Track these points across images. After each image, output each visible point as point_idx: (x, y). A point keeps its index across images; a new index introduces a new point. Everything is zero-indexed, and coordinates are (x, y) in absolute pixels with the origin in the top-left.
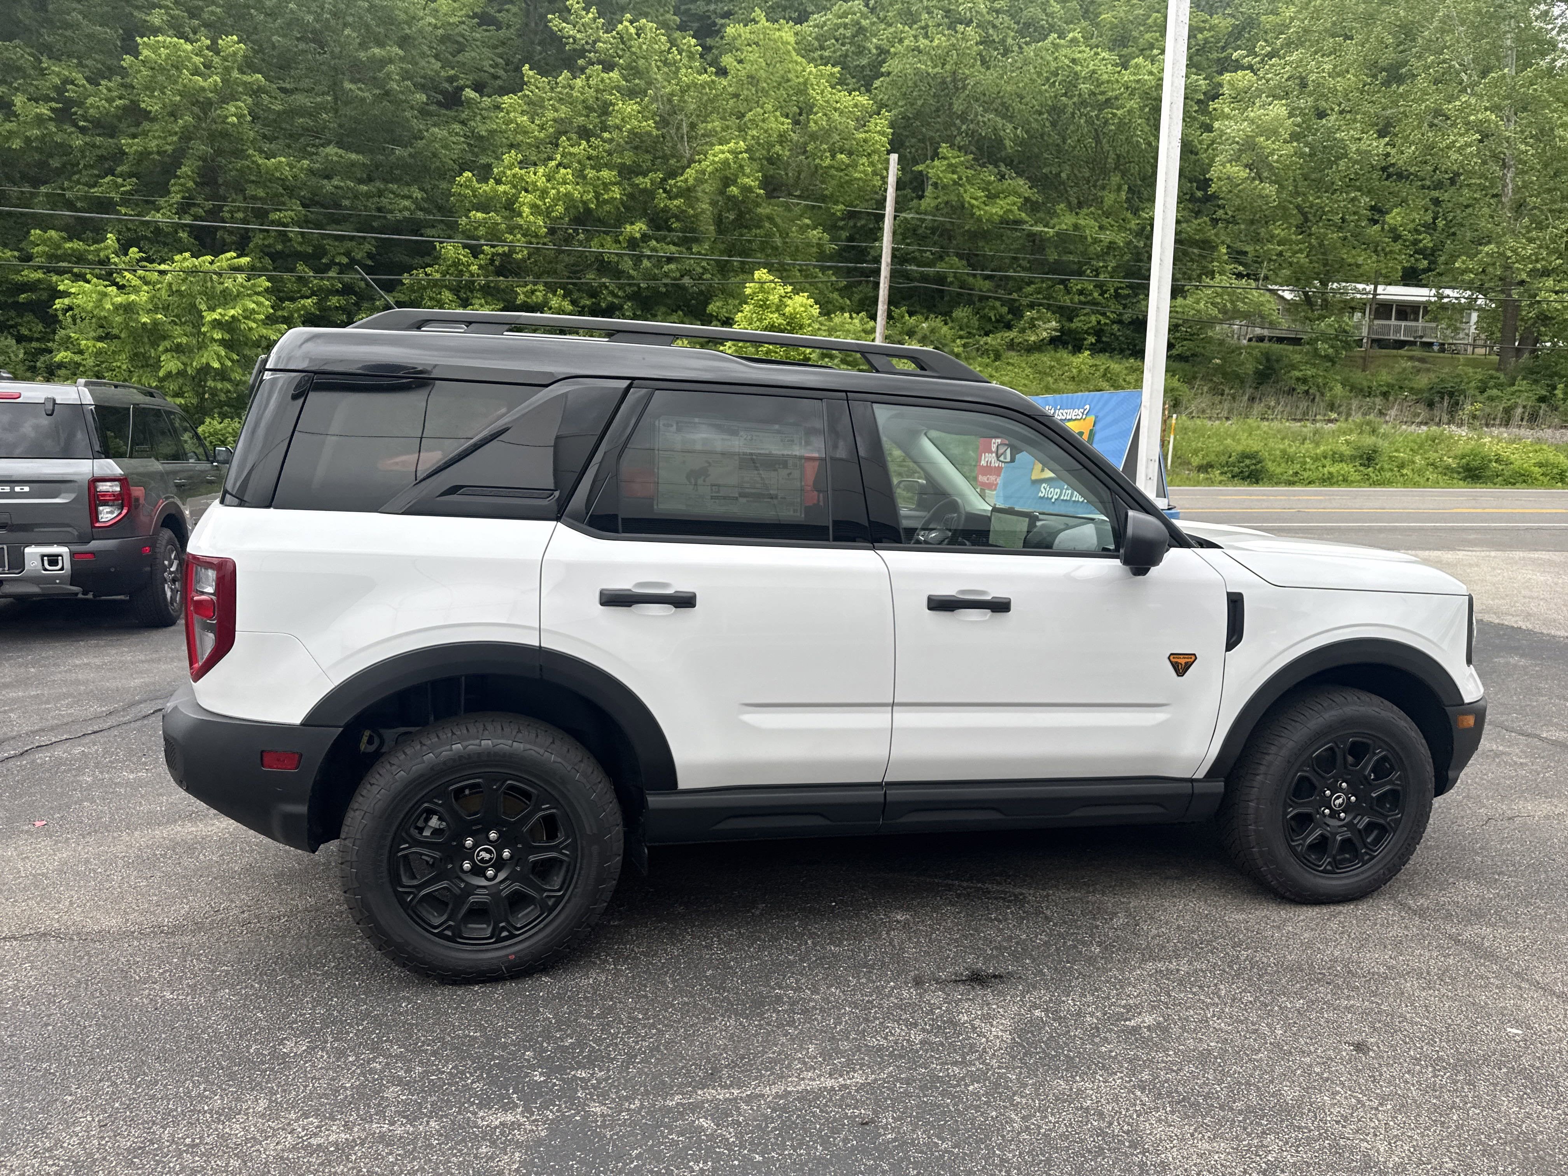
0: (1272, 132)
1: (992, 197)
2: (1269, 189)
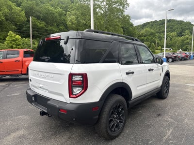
0: (73, 19)
1: (40, 24)
2: (74, 26)
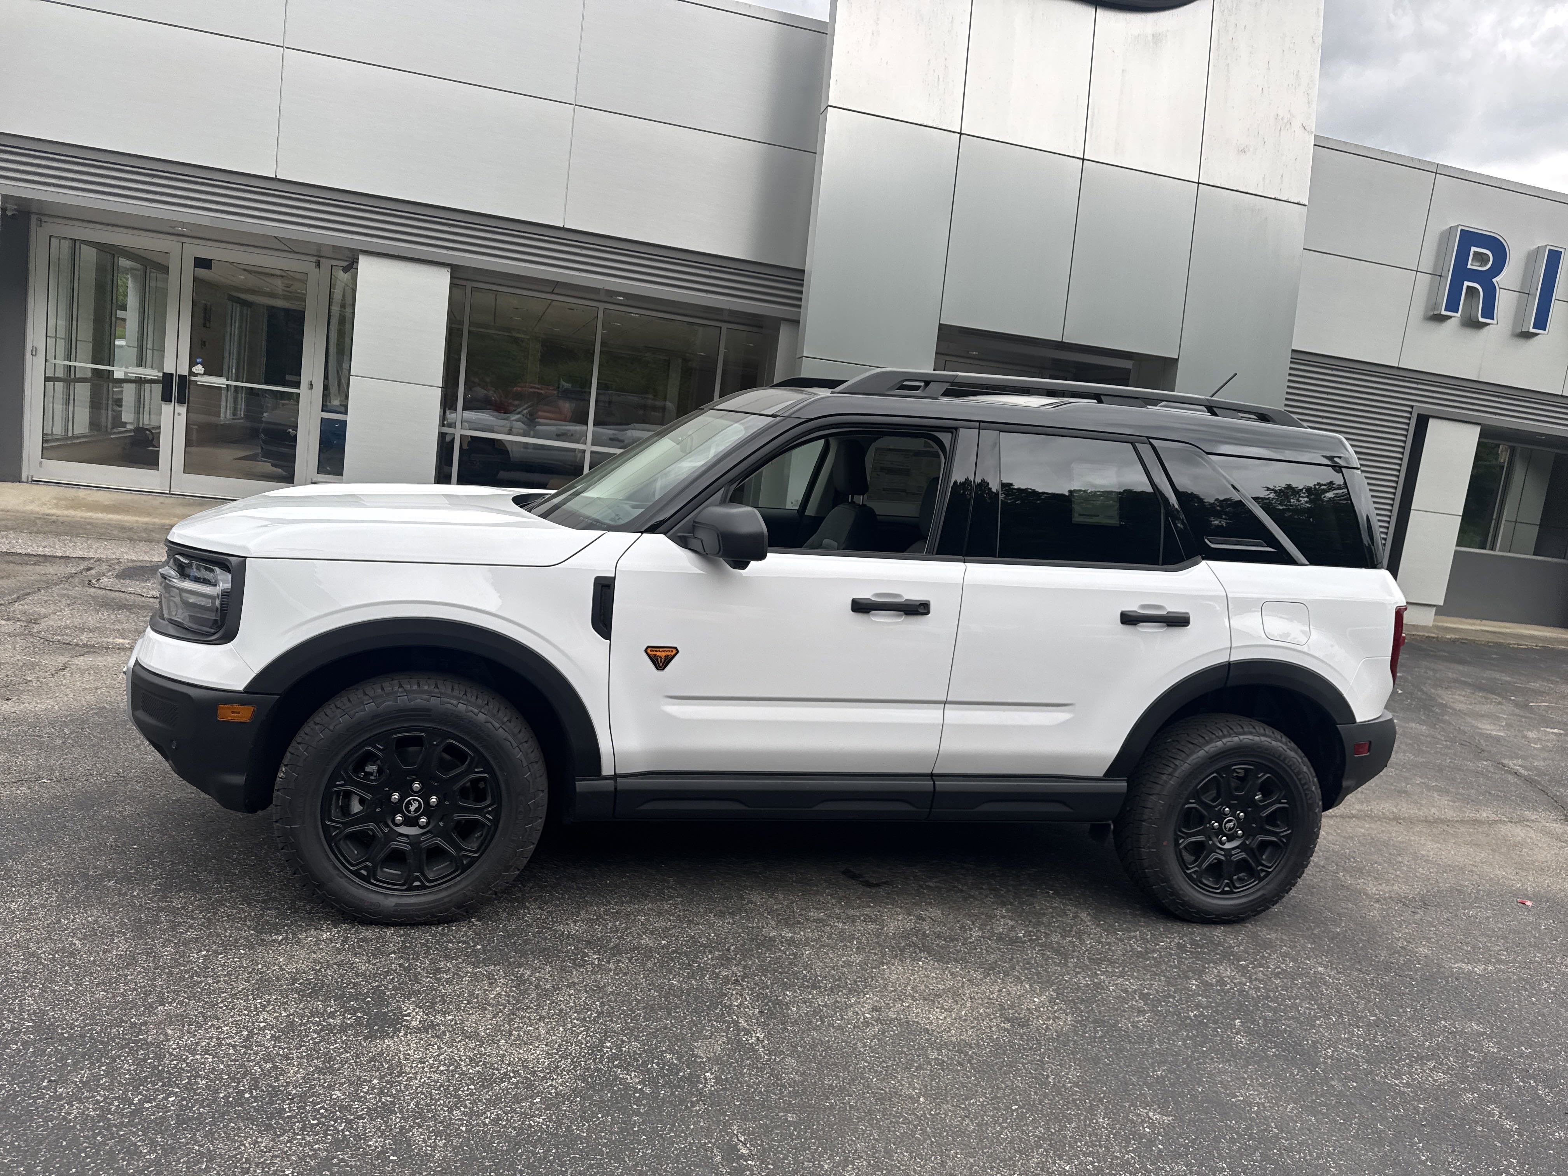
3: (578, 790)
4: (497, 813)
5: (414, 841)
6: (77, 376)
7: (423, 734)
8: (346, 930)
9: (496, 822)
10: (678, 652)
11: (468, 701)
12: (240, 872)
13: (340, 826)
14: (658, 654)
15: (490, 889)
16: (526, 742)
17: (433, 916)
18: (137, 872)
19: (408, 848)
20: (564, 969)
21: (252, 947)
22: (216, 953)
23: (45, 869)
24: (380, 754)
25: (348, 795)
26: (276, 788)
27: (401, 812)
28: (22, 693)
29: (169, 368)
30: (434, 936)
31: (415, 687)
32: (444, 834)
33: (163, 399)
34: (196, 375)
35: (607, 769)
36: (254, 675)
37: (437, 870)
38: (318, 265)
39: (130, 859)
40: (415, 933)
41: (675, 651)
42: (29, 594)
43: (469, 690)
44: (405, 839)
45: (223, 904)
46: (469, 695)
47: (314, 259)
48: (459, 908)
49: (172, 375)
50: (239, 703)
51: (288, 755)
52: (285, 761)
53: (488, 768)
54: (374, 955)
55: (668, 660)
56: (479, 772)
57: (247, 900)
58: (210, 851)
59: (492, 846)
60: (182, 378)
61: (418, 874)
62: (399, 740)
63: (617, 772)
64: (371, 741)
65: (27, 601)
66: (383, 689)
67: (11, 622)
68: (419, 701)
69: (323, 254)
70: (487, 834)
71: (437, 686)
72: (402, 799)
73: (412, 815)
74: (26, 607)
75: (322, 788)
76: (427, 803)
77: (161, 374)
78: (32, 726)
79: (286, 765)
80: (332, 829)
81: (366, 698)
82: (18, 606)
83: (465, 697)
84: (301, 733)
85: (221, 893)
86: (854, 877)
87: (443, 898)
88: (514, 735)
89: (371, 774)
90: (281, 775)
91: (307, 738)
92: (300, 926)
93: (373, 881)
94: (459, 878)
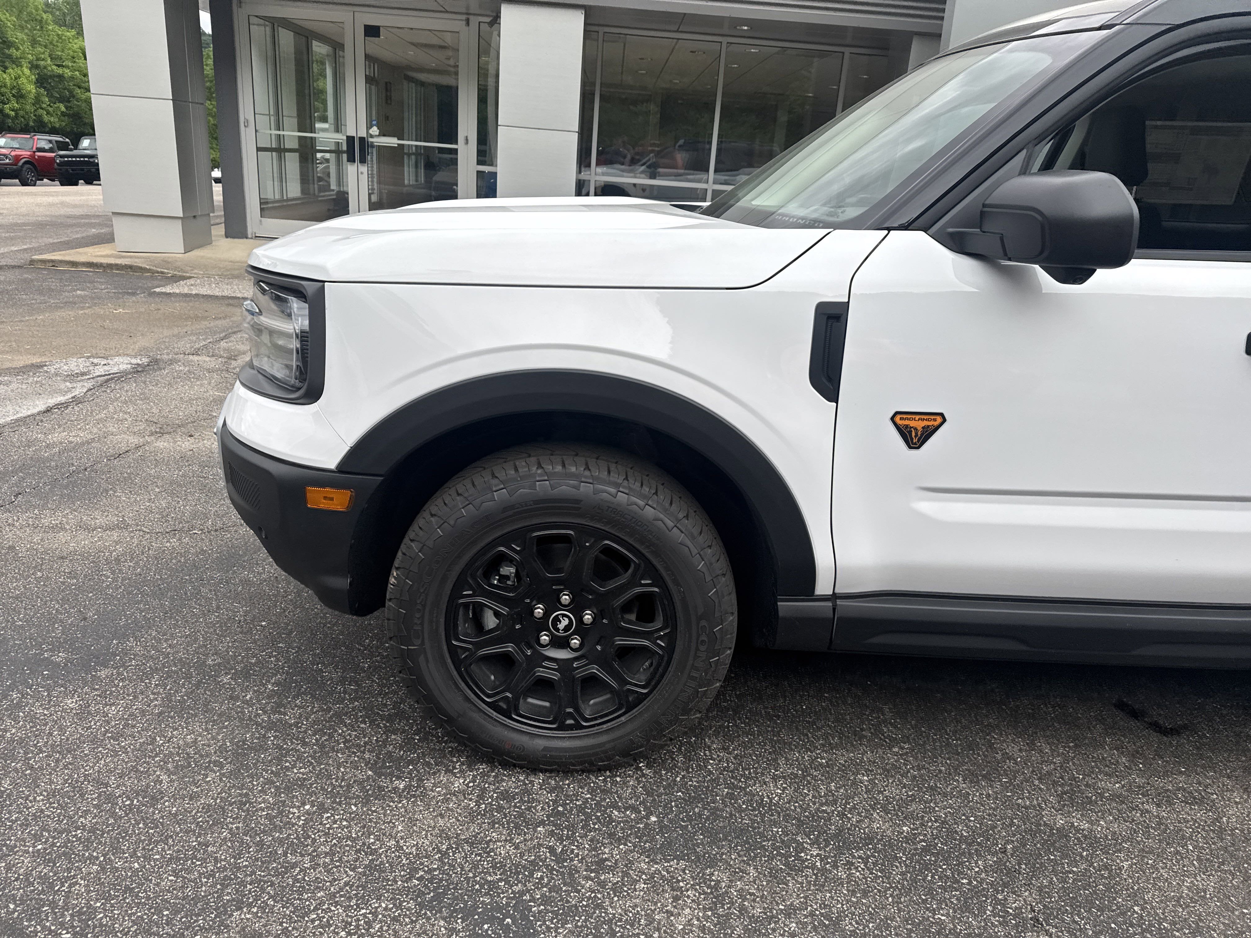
3: (781, 614)
4: (671, 639)
5: (564, 666)
6: (286, 147)
7: (572, 532)
8: (483, 775)
9: (670, 649)
10: (944, 420)
11: (630, 489)
12: (370, 667)
13: (470, 646)
14: (912, 424)
15: (665, 736)
16: (710, 547)
17: (591, 764)
18: (258, 662)
19: (555, 676)
20: (774, 874)
21: (366, 802)
22: (322, 809)
23: (163, 653)
24: (517, 557)
25: (479, 609)
26: (388, 597)
27: (548, 630)
28: (204, 429)
29: (351, 132)
30: (592, 791)
31: (559, 468)
32: (603, 662)
33: (348, 161)
34: (372, 136)
35: (823, 587)
36: (348, 448)
37: (595, 704)
38: (468, 24)
39: (255, 642)
40: (570, 785)
41: (939, 420)
42: (234, 333)
43: (630, 472)
44: (554, 665)
45: (342, 722)
46: (631, 481)
47: (464, 17)
48: (624, 757)
49: (353, 137)
50: (332, 486)
51: (400, 554)
52: (396, 563)
53: (658, 580)
54: (517, 827)
55: (928, 433)
56: (646, 586)
57: (371, 715)
58: (342, 633)
59: (665, 681)
60: (362, 139)
61: (570, 710)
62: (541, 540)
63: (837, 591)
64: (505, 540)
65: (232, 339)
66: (516, 470)
67: (214, 359)
68: (565, 489)
69: (471, 12)
70: (659, 665)
71: (587, 468)
72: (547, 614)
73: (561, 634)
74: (230, 344)
75: (445, 599)
76: (580, 620)
77: (345, 138)
78: (202, 466)
79: (397, 569)
80: (459, 651)
81: (495, 481)
82: (223, 344)
83: (626, 482)
84: (415, 527)
85: (342, 702)
86: (1135, 714)
87: (604, 744)
88: (693, 538)
89: (507, 578)
90: (392, 580)
91: (421, 533)
92: (428, 764)
93: (514, 716)
94: (623, 719)
